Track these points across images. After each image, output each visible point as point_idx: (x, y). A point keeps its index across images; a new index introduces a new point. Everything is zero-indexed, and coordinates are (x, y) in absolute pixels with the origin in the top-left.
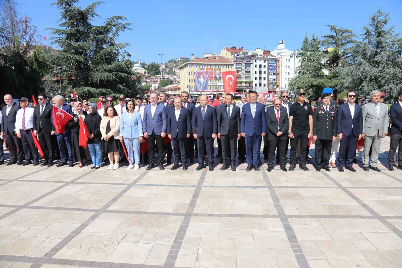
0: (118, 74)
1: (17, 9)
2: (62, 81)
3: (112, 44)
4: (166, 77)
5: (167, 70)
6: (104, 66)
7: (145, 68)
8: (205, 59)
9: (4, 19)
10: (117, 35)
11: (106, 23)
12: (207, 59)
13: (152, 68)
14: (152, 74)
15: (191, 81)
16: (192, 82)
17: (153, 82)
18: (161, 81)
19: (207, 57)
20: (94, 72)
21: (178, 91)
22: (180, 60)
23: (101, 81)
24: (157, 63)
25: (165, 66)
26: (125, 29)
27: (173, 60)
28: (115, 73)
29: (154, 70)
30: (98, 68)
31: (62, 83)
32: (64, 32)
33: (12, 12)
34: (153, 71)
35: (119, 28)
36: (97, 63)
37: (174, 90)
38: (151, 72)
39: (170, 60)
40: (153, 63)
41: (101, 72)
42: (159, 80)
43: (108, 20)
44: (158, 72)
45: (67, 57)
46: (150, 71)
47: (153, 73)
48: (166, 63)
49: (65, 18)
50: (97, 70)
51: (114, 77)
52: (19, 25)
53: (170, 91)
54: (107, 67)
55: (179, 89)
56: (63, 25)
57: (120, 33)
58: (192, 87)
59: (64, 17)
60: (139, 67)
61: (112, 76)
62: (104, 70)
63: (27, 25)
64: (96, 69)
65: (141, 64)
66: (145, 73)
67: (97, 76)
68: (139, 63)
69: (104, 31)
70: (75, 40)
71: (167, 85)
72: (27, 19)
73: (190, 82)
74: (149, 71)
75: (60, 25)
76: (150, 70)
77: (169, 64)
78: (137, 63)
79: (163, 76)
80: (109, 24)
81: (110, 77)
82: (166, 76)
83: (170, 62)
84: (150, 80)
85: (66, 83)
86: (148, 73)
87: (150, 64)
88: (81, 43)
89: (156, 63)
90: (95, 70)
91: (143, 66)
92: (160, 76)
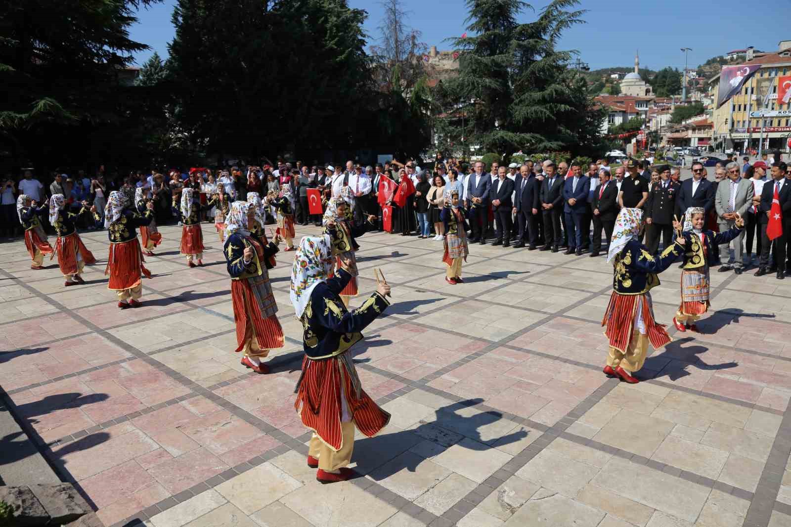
0: (556, 107)
1: (404, 21)
2: (466, 121)
3: (549, 54)
4: (693, 99)
5: (701, 82)
6: (533, 94)
7: (647, 81)
8: (781, 56)
9: (387, 39)
10: (559, 35)
11: (542, 15)
12: (787, 54)
13: (664, 79)
14: (663, 93)
15: (737, 108)
16: (740, 110)
17: (662, 110)
18: (676, 108)
19: (785, 51)
20: (516, 104)
21: (707, 130)
22: (735, 56)
23: (527, 120)
24: (676, 69)
25: (697, 74)
26: (574, 23)
27: (718, 59)
28: (550, 106)
29: (667, 83)
30: (523, 97)
31: (466, 125)
32: (471, 41)
33: (397, 27)
34: (665, 86)
35: (562, 23)
36: (521, 89)
37: (700, 129)
38: (660, 90)
39: (711, 58)
40: (665, 70)
41: (527, 105)
42: (673, 107)
43: (546, 9)
44: (676, 87)
45: (473, 83)
46: (658, 86)
47: (664, 90)
48: (700, 67)
49: (476, 16)
50: (521, 101)
51: (548, 113)
52: (406, 44)
53: (690, 132)
54: (537, 95)
55: (711, 126)
56: (472, 28)
57: (564, 31)
58: (739, 122)
59: (474, 14)
60: (635, 80)
61: (545, 110)
62: (531, 100)
63: (414, 44)
64: (519, 99)
65: (640, 71)
66: (647, 91)
67: (520, 112)
68: (636, 70)
69: (536, 31)
70: (489, 52)
71: (689, 117)
72: (415, 34)
73: (734, 110)
74: (656, 87)
75: (467, 28)
76: (658, 84)
77: (708, 67)
78: (633, 70)
79: (687, 97)
80: (545, 17)
81: (541, 112)
82: (693, 97)
83: (709, 63)
84: (647, 109)
85: (472, 123)
86: (654, 91)
87: (660, 72)
88: (498, 58)
89: (674, 69)
90: (517, 101)
91: (645, 75)
92: (679, 96)
